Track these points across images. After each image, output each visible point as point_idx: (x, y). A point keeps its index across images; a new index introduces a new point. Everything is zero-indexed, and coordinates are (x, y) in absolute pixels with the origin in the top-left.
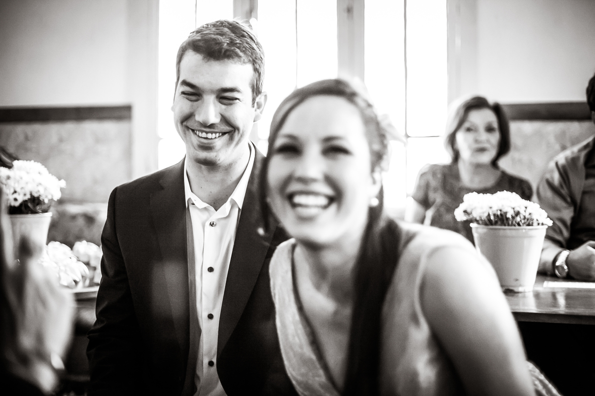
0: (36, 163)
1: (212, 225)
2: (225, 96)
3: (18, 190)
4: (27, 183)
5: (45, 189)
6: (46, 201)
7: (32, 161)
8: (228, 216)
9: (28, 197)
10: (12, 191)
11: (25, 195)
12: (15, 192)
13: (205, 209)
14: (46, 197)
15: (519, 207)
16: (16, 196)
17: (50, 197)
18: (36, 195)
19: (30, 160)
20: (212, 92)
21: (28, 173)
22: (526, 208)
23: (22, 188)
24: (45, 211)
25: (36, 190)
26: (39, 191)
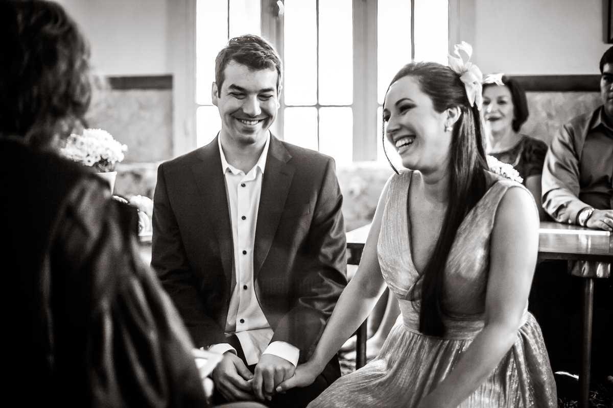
0: (103, 131)
1: (243, 185)
2: (264, 95)
3: (91, 153)
4: (97, 148)
5: (113, 153)
6: (113, 162)
7: (100, 129)
8: (256, 179)
9: (99, 159)
10: (86, 155)
11: (96, 157)
12: (88, 155)
13: (239, 174)
14: (113, 159)
15: (495, 167)
16: (89, 158)
17: (116, 159)
18: (105, 158)
19: (98, 129)
20: (256, 92)
21: (97, 139)
22: (501, 168)
23: (94, 152)
24: (111, 171)
25: (105, 153)
26: (107, 155)
